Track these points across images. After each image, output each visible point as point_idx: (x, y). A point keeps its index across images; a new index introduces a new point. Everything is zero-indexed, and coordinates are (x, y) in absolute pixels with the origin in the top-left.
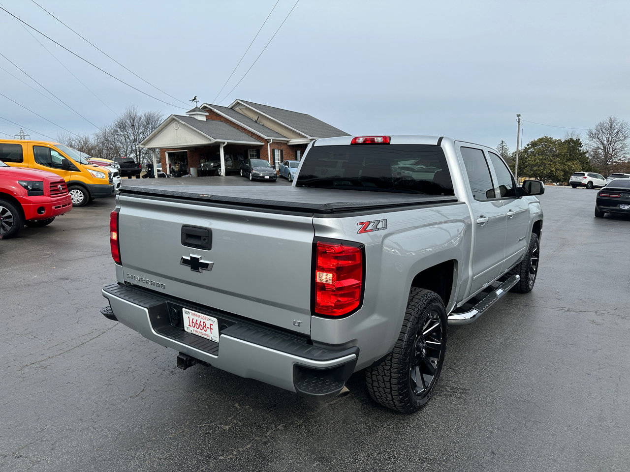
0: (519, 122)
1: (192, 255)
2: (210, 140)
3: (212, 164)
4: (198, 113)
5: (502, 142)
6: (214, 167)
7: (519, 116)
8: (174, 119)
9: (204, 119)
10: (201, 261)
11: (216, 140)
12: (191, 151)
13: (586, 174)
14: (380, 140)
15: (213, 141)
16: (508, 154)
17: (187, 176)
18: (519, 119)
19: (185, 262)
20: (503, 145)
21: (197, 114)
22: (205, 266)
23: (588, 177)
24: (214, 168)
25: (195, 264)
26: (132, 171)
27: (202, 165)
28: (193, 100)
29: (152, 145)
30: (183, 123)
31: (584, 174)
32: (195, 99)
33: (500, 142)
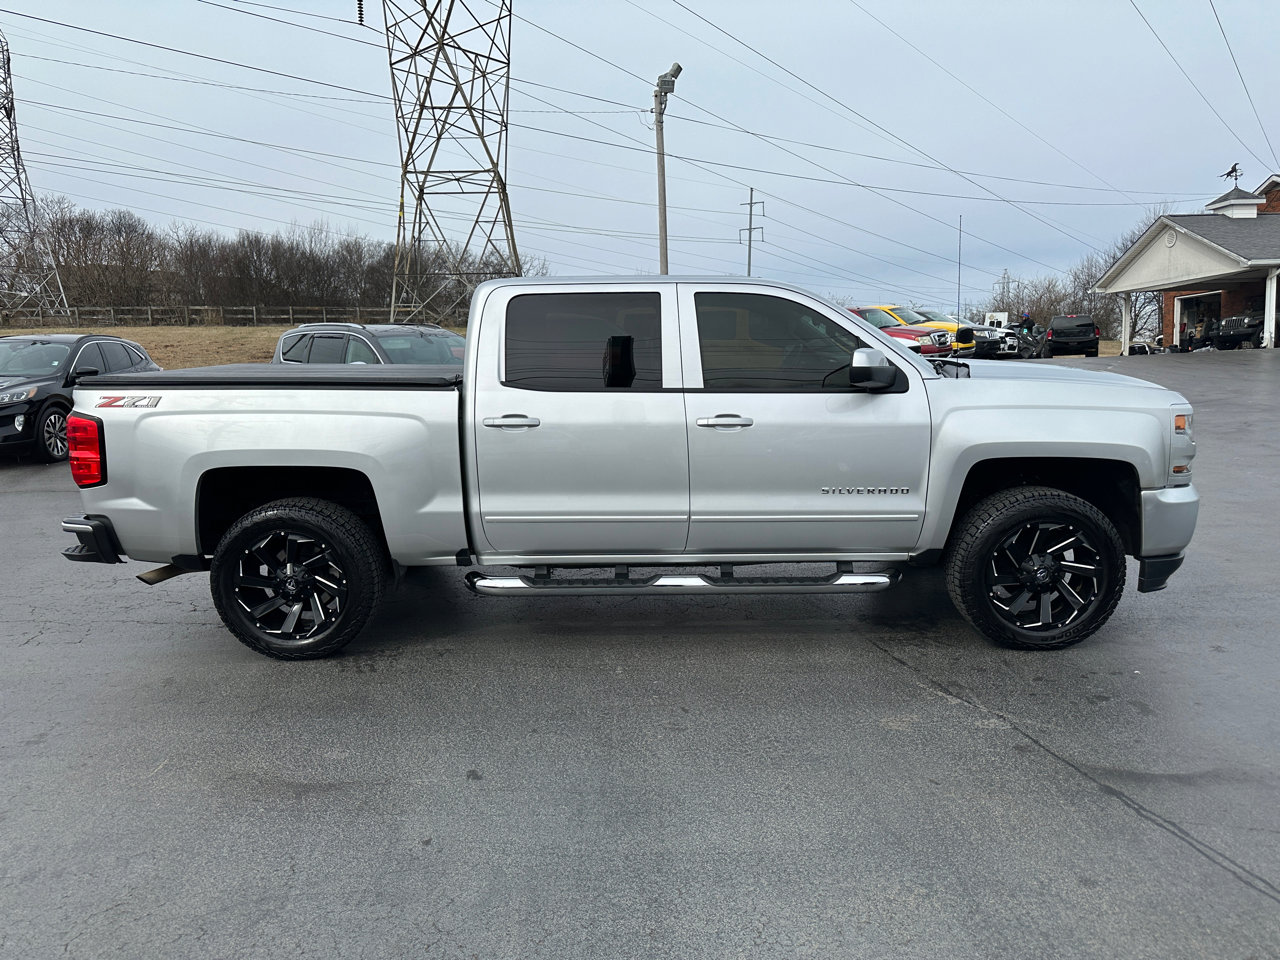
2: (1238, 263)
3: (1246, 321)
4: (1233, 202)
6: (1250, 326)
8: (1167, 225)
9: (1252, 213)
11: (1250, 263)
12: (1229, 292)
15: (1246, 263)
17: (1204, 349)
21: (1233, 205)
24: (1250, 330)
26: (1079, 343)
27: (1223, 323)
28: (1229, 174)
29: (1121, 286)
30: (1183, 230)
32: (1234, 169)
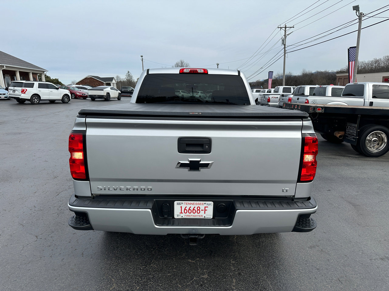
0: (142, 60)
1: (190, 159)
5: (129, 72)
7: (142, 56)
10: (201, 162)
13: (181, 91)
14: (202, 71)
16: (133, 79)
18: (142, 59)
19: (183, 165)
20: (129, 74)
22: (206, 166)
23: (181, 93)
25: (194, 166)
31: (179, 91)
33: (127, 72)
